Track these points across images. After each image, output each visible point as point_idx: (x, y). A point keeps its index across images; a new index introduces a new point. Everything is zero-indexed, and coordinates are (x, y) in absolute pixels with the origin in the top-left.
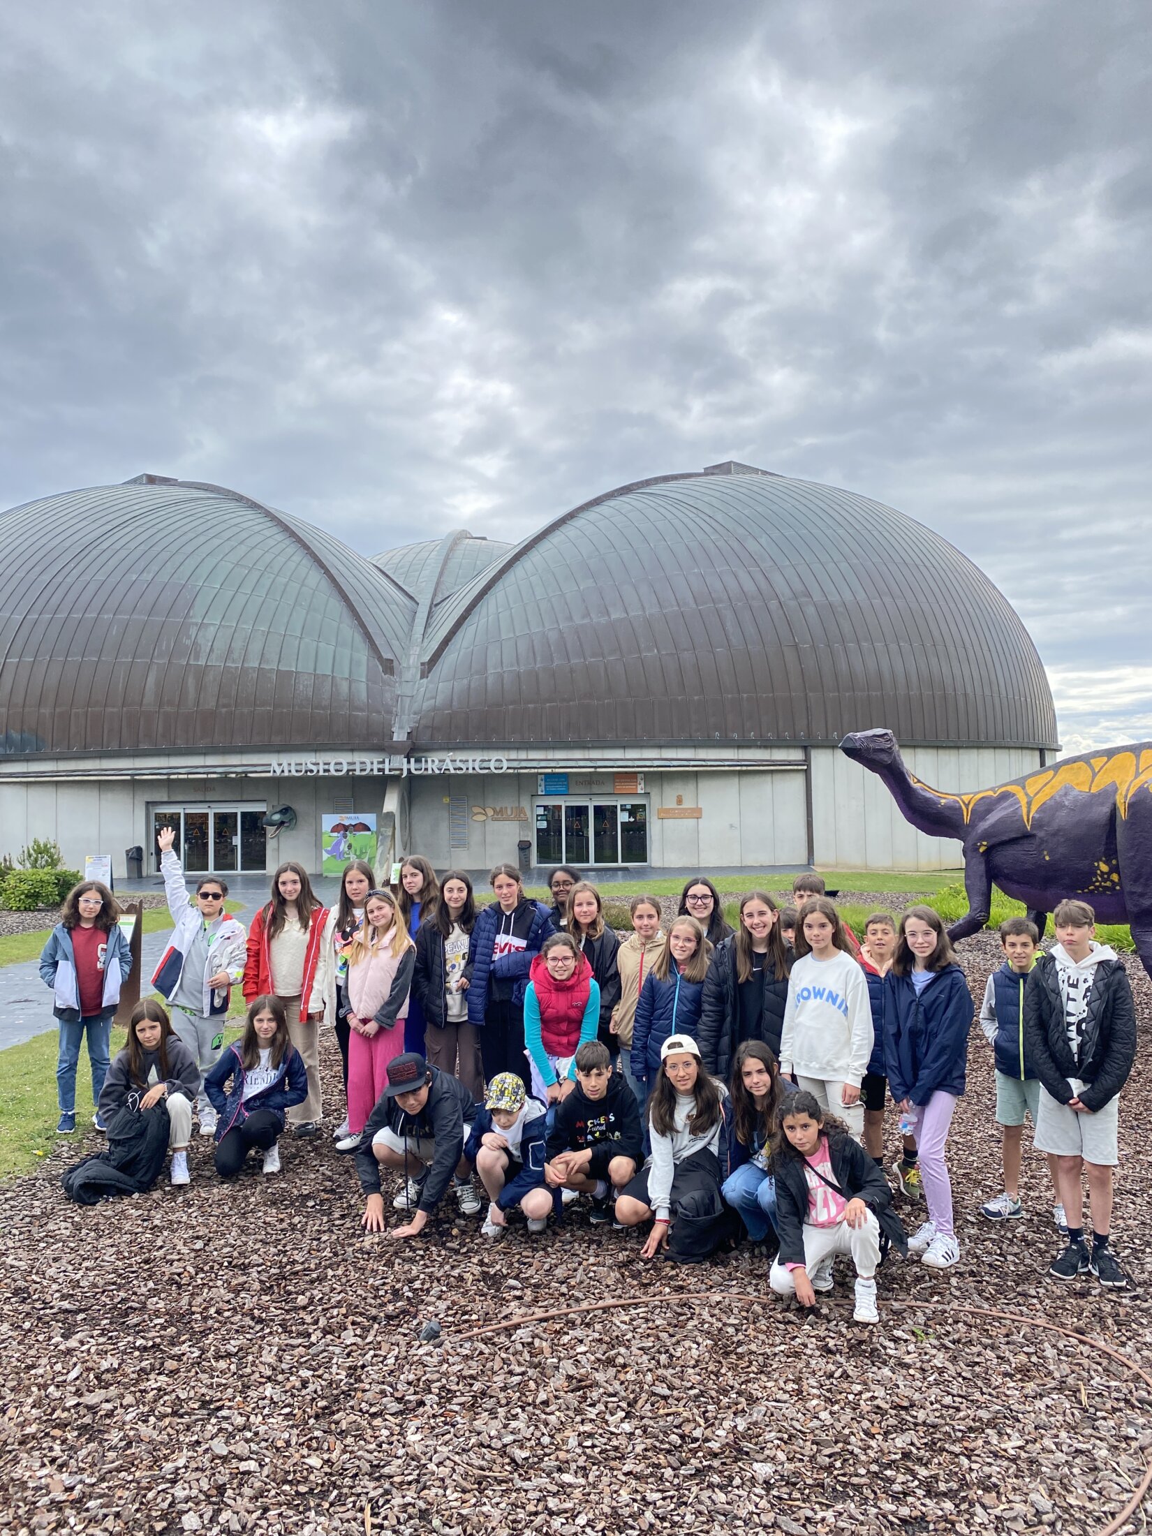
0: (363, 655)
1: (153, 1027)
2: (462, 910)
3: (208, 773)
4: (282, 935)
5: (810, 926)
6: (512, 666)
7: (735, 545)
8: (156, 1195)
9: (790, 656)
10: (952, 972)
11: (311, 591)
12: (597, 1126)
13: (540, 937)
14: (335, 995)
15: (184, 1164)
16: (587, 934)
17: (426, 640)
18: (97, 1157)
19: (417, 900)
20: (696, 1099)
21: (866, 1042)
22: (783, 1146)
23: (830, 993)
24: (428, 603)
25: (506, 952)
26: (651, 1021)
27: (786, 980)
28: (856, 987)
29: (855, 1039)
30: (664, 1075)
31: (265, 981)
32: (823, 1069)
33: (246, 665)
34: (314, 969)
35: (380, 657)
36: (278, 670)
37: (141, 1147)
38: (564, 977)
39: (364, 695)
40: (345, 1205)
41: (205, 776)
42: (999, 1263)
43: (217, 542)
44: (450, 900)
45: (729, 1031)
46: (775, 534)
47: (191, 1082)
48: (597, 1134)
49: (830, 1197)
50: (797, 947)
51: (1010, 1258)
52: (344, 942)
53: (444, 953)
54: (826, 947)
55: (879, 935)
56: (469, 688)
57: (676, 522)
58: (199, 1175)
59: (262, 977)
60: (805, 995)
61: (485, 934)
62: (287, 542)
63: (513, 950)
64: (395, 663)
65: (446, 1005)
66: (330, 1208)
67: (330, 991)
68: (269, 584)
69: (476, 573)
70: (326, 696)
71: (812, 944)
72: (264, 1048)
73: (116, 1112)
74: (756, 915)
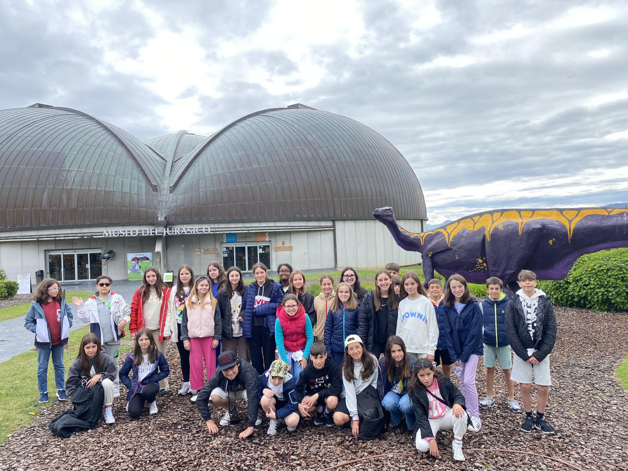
0: (143, 184)
1: (94, 347)
2: (237, 285)
3: (74, 236)
4: (149, 301)
5: (407, 284)
6: (211, 188)
7: (303, 138)
8: (100, 429)
9: (326, 183)
10: (473, 302)
11: (119, 156)
12: (320, 381)
13: (276, 296)
14: (177, 328)
15: (111, 413)
16: (299, 293)
17: (171, 177)
18: (67, 413)
19: (216, 282)
20: (363, 364)
21: (436, 335)
22: (418, 384)
23: (419, 314)
24: (171, 161)
25: (260, 303)
26: (332, 331)
27: (397, 309)
28: (430, 310)
29: (431, 334)
30: (347, 354)
31: (141, 323)
32: (417, 348)
33: (90, 188)
34: (165, 316)
35: (151, 185)
36: (105, 190)
37: (91, 406)
38: (293, 314)
39: (144, 200)
40: (197, 426)
41: (73, 238)
42: (497, 428)
43: (74, 134)
44: (232, 280)
45: (372, 334)
46: (319, 134)
47: (112, 372)
48: (320, 385)
49: (438, 405)
50: (401, 294)
51: (501, 425)
52: (180, 303)
53: (230, 305)
54: (415, 293)
55: (435, 289)
56: (192, 198)
57: (278, 128)
58: (118, 418)
59: (139, 321)
60: (407, 316)
61: (250, 296)
62: (107, 134)
63: (264, 302)
64: (158, 187)
65: (232, 329)
66: (190, 429)
67: (174, 326)
68: (100, 153)
69: (192, 148)
70: (127, 201)
71: (409, 292)
72: (145, 354)
73: (75, 390)
74: (383, 280)
